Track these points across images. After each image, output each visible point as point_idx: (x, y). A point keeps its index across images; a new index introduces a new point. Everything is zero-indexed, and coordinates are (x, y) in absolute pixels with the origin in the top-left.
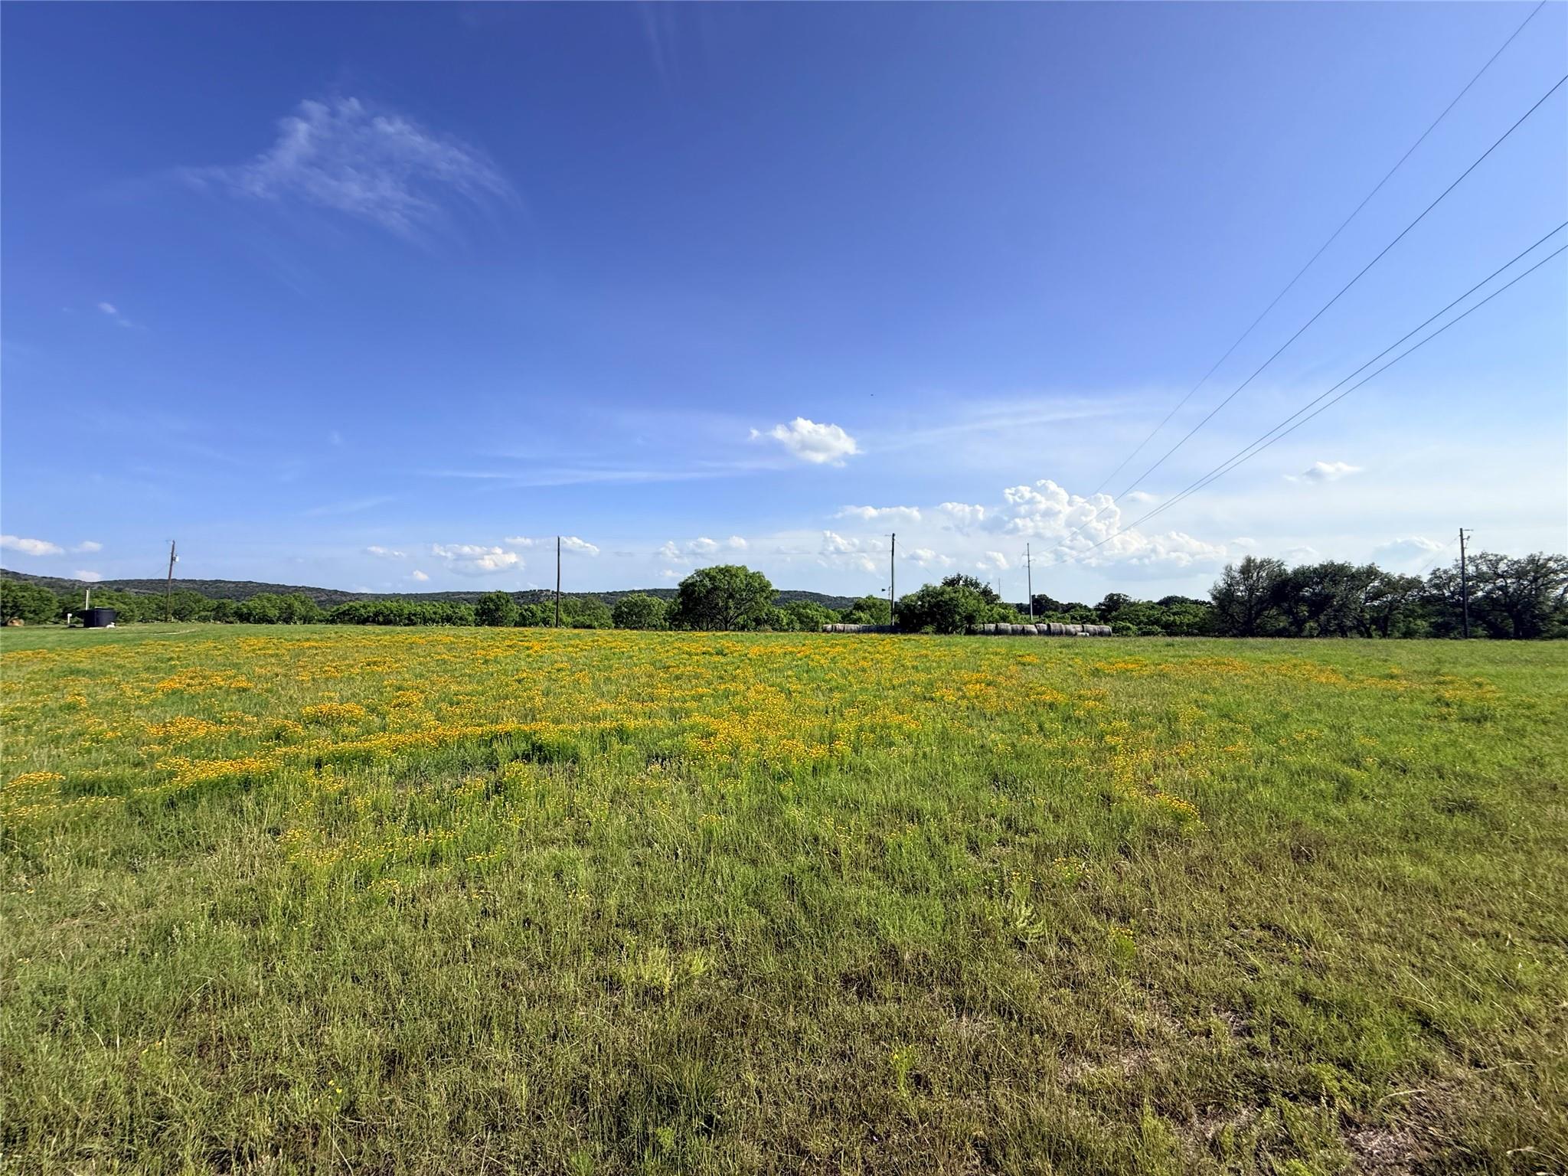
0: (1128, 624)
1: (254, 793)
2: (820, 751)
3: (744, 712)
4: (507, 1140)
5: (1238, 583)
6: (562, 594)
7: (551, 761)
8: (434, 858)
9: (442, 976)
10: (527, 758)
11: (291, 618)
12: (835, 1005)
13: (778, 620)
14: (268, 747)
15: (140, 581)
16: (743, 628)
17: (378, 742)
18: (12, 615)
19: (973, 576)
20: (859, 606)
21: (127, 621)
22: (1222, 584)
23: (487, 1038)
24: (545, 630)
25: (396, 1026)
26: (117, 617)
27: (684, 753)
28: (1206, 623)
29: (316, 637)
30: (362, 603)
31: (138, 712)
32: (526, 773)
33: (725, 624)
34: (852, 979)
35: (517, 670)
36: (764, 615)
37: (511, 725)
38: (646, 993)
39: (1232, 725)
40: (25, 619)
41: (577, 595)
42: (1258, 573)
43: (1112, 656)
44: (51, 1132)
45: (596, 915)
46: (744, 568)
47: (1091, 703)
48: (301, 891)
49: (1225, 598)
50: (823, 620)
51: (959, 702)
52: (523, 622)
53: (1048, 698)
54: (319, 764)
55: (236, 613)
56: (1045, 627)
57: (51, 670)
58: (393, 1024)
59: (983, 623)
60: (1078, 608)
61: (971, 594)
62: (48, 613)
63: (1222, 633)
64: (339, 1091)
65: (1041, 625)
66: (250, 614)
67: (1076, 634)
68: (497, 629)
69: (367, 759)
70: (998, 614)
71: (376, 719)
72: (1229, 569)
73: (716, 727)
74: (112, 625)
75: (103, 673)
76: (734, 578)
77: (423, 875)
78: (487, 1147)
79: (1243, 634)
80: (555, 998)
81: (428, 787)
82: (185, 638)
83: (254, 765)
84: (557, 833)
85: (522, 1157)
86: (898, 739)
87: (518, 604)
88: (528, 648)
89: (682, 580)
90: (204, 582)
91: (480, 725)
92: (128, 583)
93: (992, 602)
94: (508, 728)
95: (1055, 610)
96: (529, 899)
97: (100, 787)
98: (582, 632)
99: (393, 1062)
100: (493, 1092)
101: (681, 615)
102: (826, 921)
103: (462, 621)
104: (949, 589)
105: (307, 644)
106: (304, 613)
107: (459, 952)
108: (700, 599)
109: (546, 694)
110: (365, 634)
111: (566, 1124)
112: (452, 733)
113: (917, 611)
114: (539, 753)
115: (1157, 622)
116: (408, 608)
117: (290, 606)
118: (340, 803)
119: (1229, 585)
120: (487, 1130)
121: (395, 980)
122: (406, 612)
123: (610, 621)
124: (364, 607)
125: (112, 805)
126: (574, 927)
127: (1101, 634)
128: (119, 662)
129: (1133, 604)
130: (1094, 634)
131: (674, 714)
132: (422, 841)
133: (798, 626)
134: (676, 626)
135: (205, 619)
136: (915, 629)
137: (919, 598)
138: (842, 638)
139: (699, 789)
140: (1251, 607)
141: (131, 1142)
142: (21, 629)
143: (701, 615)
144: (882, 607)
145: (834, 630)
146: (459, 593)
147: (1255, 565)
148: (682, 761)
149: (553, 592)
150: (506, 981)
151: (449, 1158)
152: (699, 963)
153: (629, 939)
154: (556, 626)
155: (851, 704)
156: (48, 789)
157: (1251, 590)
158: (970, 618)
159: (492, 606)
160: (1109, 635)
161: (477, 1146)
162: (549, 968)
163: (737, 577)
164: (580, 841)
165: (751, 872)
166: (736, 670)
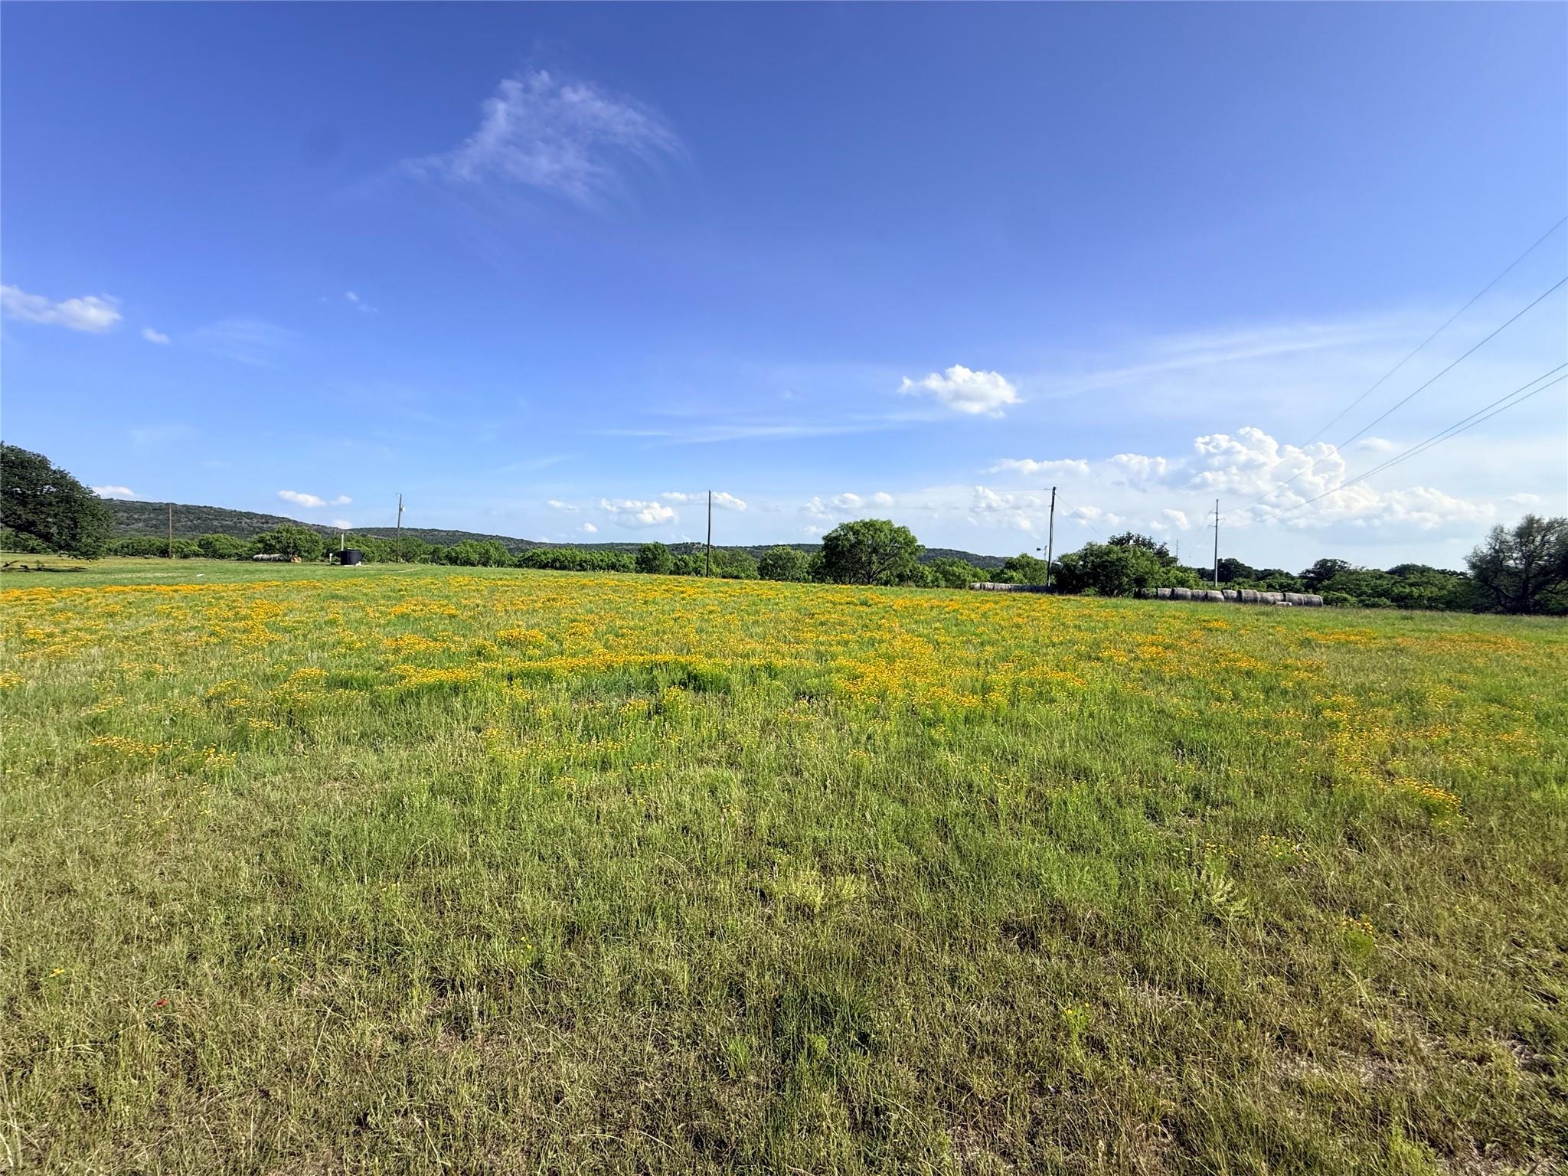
0: (1345, 595)
1: (461, 696)
2: (975, 701)
3: (891, 659)
4: (671, 1017)
5: (1510, 549)
6: (712, 547)
7: (705, 690)
8: (605, 765)
9: (613, 866)
10: (684, 685)
11: (488, 562)
12: (993, 951)
13: (922, 577)
14: (472, 662)
15: (378, 529)
16: (886, 584)
17: (557, 663)
18: (293, 554)
19: (1146, 535)
20: (1011, 565)
21: (369, 561)
22: (1485, 550)
23: (652, 925)
24: (696, 578)
25: (575, 902)
26: (364, 557)
27: (832, 692)
28: (1456, 598)
29: (508, 577)
30: (542, 551)
31: (378, 629)
32: (683, 698)
33: (869, 578)
34: (1013, 928)
35: (673, 611)
36: (908, 570)
37: (669, 656)
38: (797, 909)
39: (1505, 711)
40: (302, 557)
41: (725, 548)
42: (1543, 537)
43: (1326, 626)
44: (321, 940)
45: (748, 831)
46: (889, 522)
47: (1303, 675)
48: (498, 779)
49: (1488, 568)
50: (970, 578)
51: (1132, 664)
52: (677, 571)
53: (1244, 665)
54: (510, 678)
55: (447, 556)
56: (1235, 594)
57: (319, 595)
58: (572, 900)
59: (1156, 587)
60: (1277, 575)
61: (1143, 554)
62: (317, 553)
63: (1478, 609)
64: (529, 947)
65: (1229, 591)
66: (457, 558)
67: (1274, 603)
68: (655, 576)
69: (548, 677)
70: (1176, 578)
71: (555, 645)
72: (1498, 532)
73: (863, 670)
74: (359, 564)
75: (355, 599)
76: (878, 532)
77: (595, 778)
78: (653, 1019)
79: (1513, 611)
80: (710, 900)
81: (599, 705)
82: (411, 575)
83: (462, 675)
84: (712, 755)
85: (684, 1035)
86: (1060, 696)
87: (673, 555)
88: (682, 593)
89: (826, 534)
90: (423, 531)
91: (642, 655)
92: (369, 530)
93: (1168, 565)
94: (667, 659)
95: (1246, 577)
96: (687, 811)
97: (352, 684)
98: (731, 581)
99: (572, 932)
100: (658, 972)
101: (825, 568)
102: (983, 866)
103: (625, 568)
104: (1116, 548)
105: (500, 583)
106: (498, 558)
107: (627, 848)
108: (842, 553)
109: (700, 631)
110: (545, 576)
111: (725, 1015)
112: (619, 662)
113: (1077, 572)
114: (694, 682)
115: (1385, 594)
116: (581, 555)
117: (487, 551)
118: (528, 711)
119: (1497, 551)
120: (653, 1005)
121: (572, 863)
122: (578, 559)
123: (756, 573)
124: (544, 553)
125: (360, 698)
126: (728, 838)
127: (1309, 603)
128: (365, 591)
129: (1355, 572)
130: (1300, 604)
131: (820, 656)
132: (595, 749)
133: (943, 583)
134: (819, 579)
135: (425, 561)
136: (1075, 590)
137: (1081, 558)
138: (991, 596)
139: (846, 727)
140: (1528, 579)
141: (376, 959)
142: (299, 565)
143: (845, 569)
144: (1037, 567)
145: (983, 588)
146: (622, 544)
147: (1540, 526)
148: (829, 699)
149: (704, 545)
150: (669, 878)
151: (621, 1023)
152: (849, 887)
153: (782, 858)
154: (707, 576)
155: (1006, 659)
156: (317, 683)
157: (1529, 558)
158: (1141, 582)
159: (650, 556)
160: (1319, 605)
161: (645, 1018)
162: (706, 872)
163: (881, 532)
164: (732, 764)
165: (902, 810)
166: (881, 619)
